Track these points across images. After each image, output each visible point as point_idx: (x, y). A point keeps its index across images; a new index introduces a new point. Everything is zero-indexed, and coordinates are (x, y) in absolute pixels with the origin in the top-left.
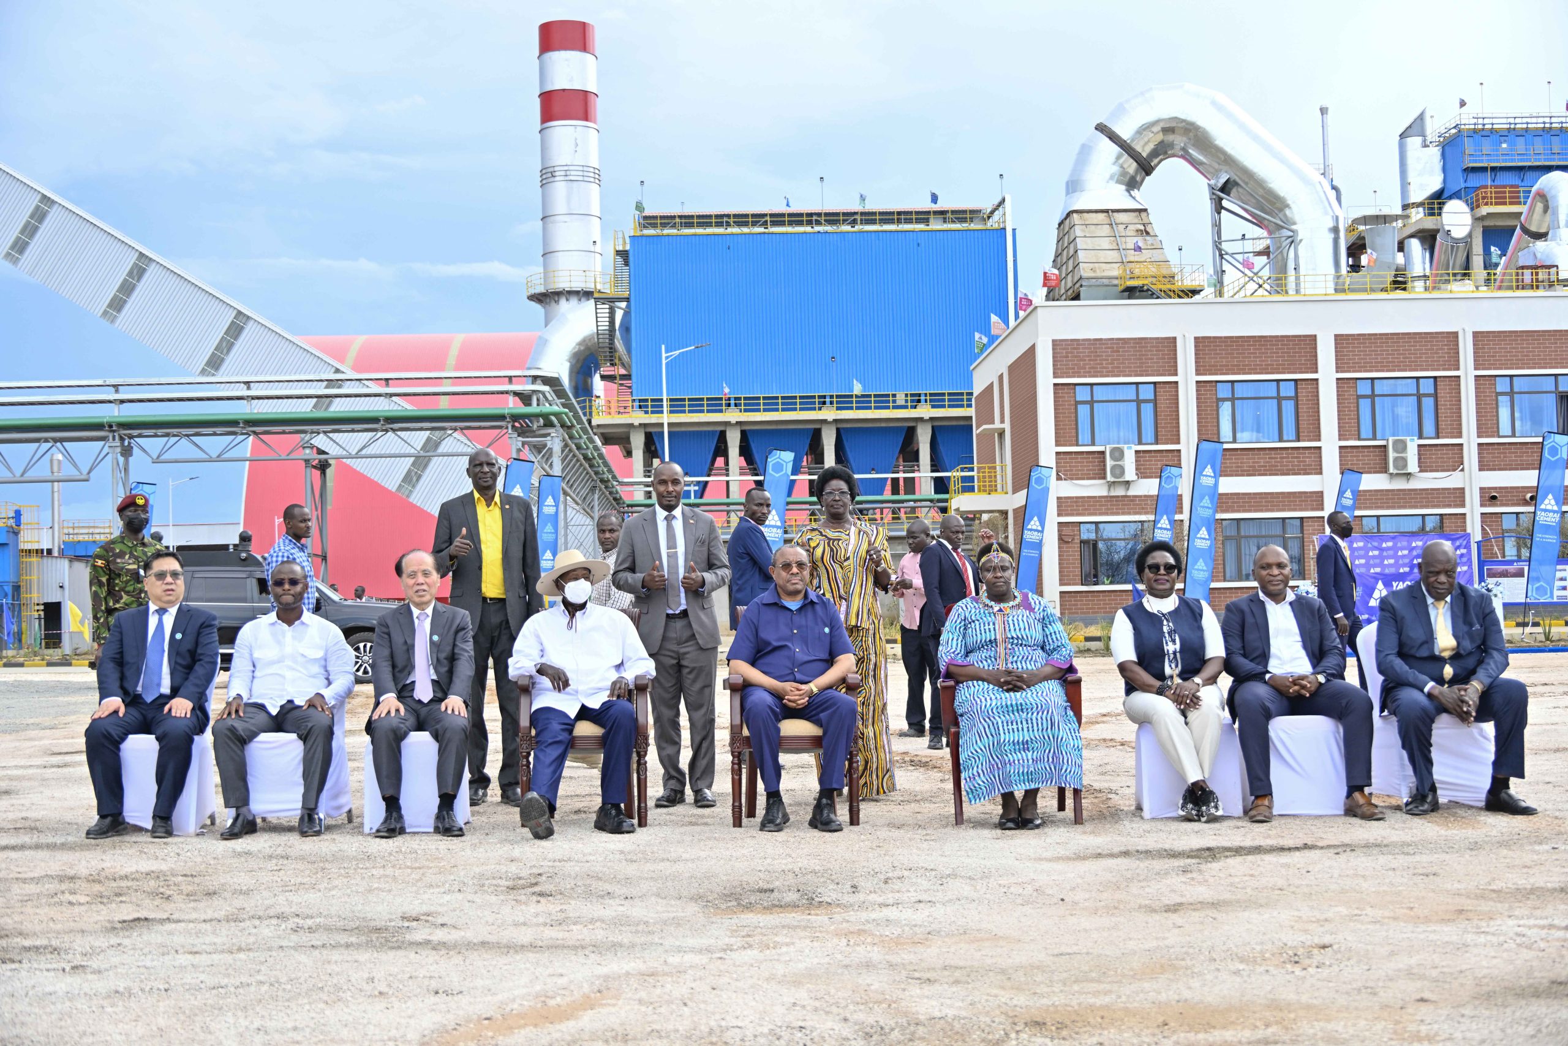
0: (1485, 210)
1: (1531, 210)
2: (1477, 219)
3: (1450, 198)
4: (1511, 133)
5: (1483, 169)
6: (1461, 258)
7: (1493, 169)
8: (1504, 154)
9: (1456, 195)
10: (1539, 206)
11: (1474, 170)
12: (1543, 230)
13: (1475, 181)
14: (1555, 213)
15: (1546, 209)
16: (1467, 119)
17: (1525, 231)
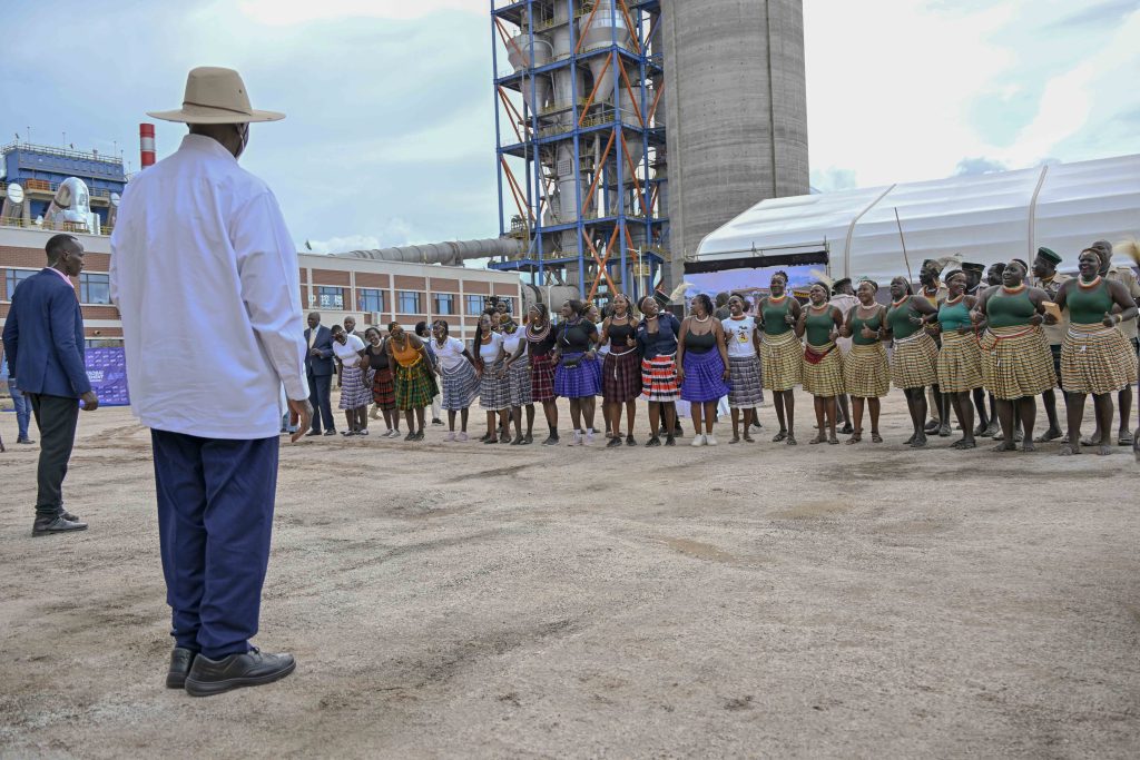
0: (31, 191)
1: (60, 195)
2: (27, 195)
3: (11, 182)
4: (42, 154)
5: (31, 170)
6: (18, 213)
7: (36, 171)
8: (41, 164)
9: (15, 181)
10: (65, 193)
11: (25, 170)
12: (67, 204)
13: (25, 175)
14: (74, 197)
15: (68, 194)
16: (21, 144)
17: (56, 203)
